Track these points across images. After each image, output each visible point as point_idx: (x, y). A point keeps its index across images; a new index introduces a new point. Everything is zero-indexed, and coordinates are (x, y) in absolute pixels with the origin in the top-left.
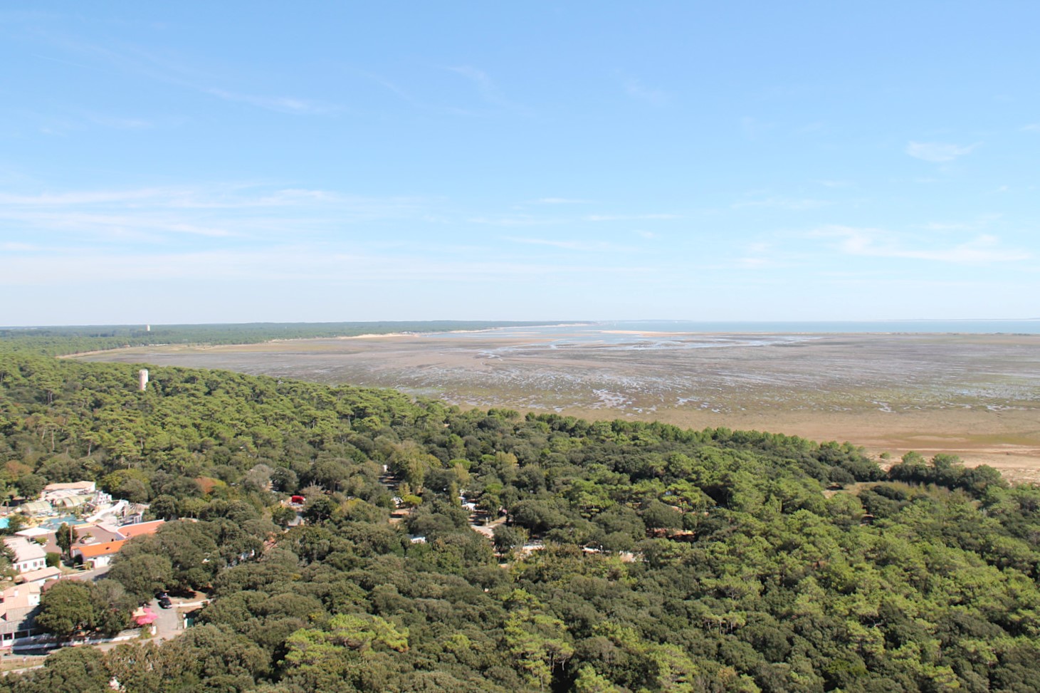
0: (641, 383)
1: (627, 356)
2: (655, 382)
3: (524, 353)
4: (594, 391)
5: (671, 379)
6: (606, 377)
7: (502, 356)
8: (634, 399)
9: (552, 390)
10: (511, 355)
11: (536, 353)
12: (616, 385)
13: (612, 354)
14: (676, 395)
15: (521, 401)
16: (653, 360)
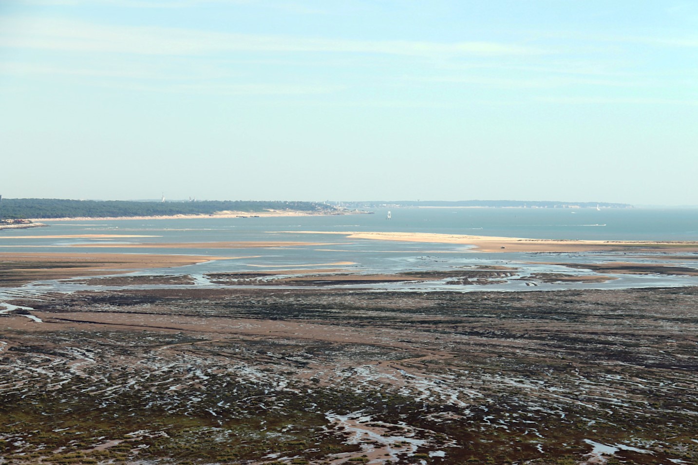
0: (472, 393)
1: (427, 310)
2: (516, 392)
3: (112, 300)
4: (331, 417)
5: (565, 383)
6: (365, 373)
7: (38, 307)
8: (453, 443)
9: (201, 414)
10: (71, 303)
11: (149, 298)
12: (396, 397)
13: (383, 303)
14: (580, 434)
15: (101, 448)
16: (509, 323)
